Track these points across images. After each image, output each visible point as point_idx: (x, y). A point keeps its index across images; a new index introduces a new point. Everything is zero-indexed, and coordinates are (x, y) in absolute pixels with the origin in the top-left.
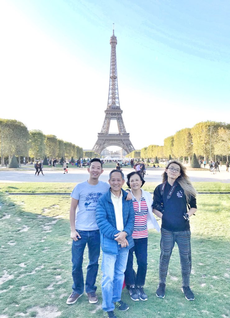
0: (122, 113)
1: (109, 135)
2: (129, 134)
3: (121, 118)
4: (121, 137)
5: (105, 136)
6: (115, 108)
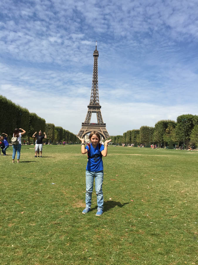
0: (101, 108)
1: (90, 124)
2: (105, 124)
3: (100, 112)
4: (100, 126)
5: (87, 125)
6: (95, 104)
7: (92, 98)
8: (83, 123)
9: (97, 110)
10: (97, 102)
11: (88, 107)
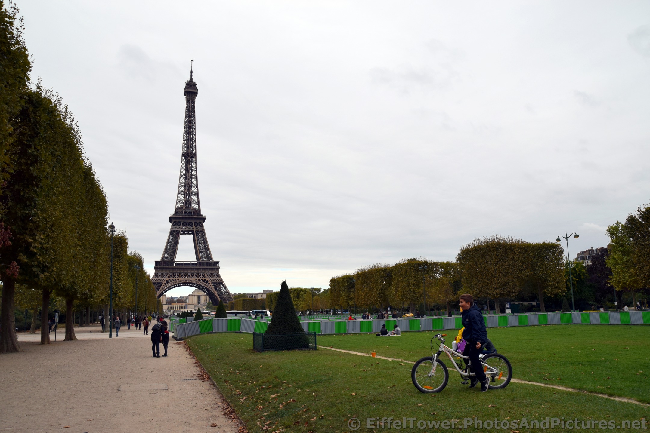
0: (204, 222)
1: (177, 264)
2: (218, 263)
3: (203, 232)
4: (203, 269)
5: (170, 267)
6: (190, 213)
7: (182, 197)
8: (157, 263)
9: (194, 228)
10: (195, 206)
11: (171, 219)
